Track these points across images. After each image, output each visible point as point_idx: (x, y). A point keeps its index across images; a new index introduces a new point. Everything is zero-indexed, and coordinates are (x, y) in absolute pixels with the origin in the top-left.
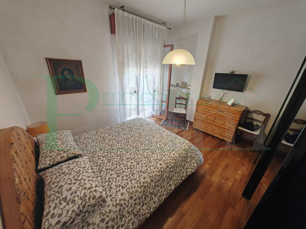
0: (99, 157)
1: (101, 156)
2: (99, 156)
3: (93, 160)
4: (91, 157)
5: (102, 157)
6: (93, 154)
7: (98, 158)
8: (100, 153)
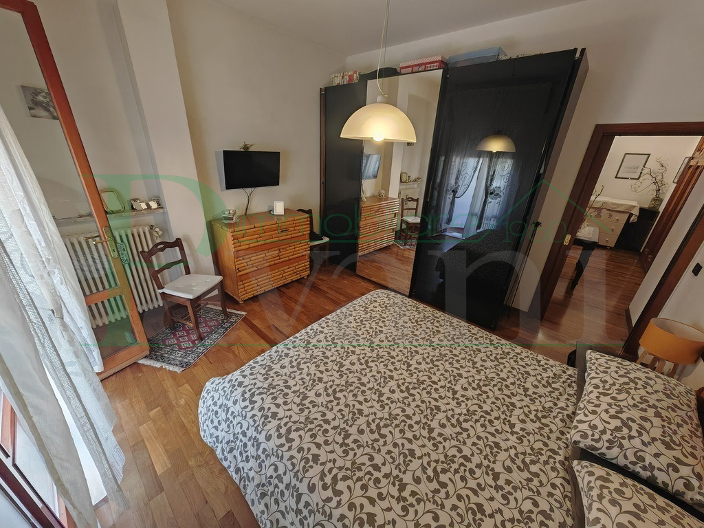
0: (523, 436)
1: (513, 433)
2: (520, 439)
3: (542, 447)
4: (541, 461)
5: (514, 430)
6: (528, 460)
7: (528, 437)
8: (509, 444)
